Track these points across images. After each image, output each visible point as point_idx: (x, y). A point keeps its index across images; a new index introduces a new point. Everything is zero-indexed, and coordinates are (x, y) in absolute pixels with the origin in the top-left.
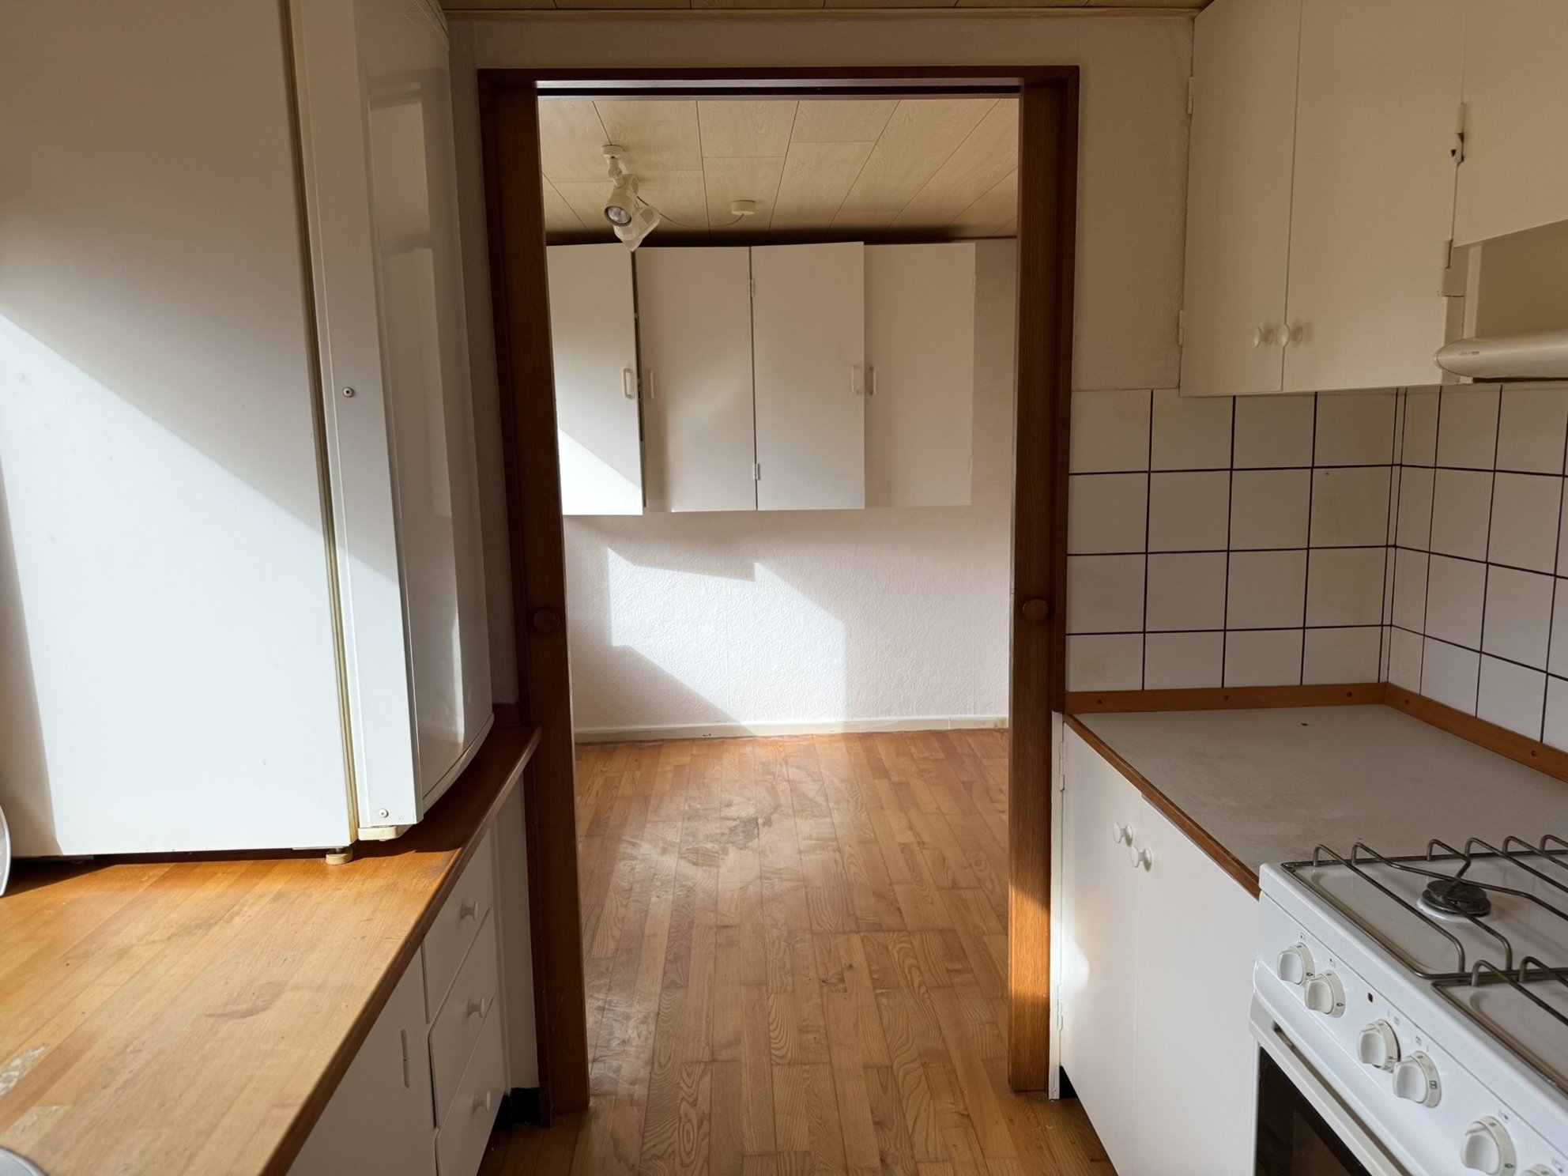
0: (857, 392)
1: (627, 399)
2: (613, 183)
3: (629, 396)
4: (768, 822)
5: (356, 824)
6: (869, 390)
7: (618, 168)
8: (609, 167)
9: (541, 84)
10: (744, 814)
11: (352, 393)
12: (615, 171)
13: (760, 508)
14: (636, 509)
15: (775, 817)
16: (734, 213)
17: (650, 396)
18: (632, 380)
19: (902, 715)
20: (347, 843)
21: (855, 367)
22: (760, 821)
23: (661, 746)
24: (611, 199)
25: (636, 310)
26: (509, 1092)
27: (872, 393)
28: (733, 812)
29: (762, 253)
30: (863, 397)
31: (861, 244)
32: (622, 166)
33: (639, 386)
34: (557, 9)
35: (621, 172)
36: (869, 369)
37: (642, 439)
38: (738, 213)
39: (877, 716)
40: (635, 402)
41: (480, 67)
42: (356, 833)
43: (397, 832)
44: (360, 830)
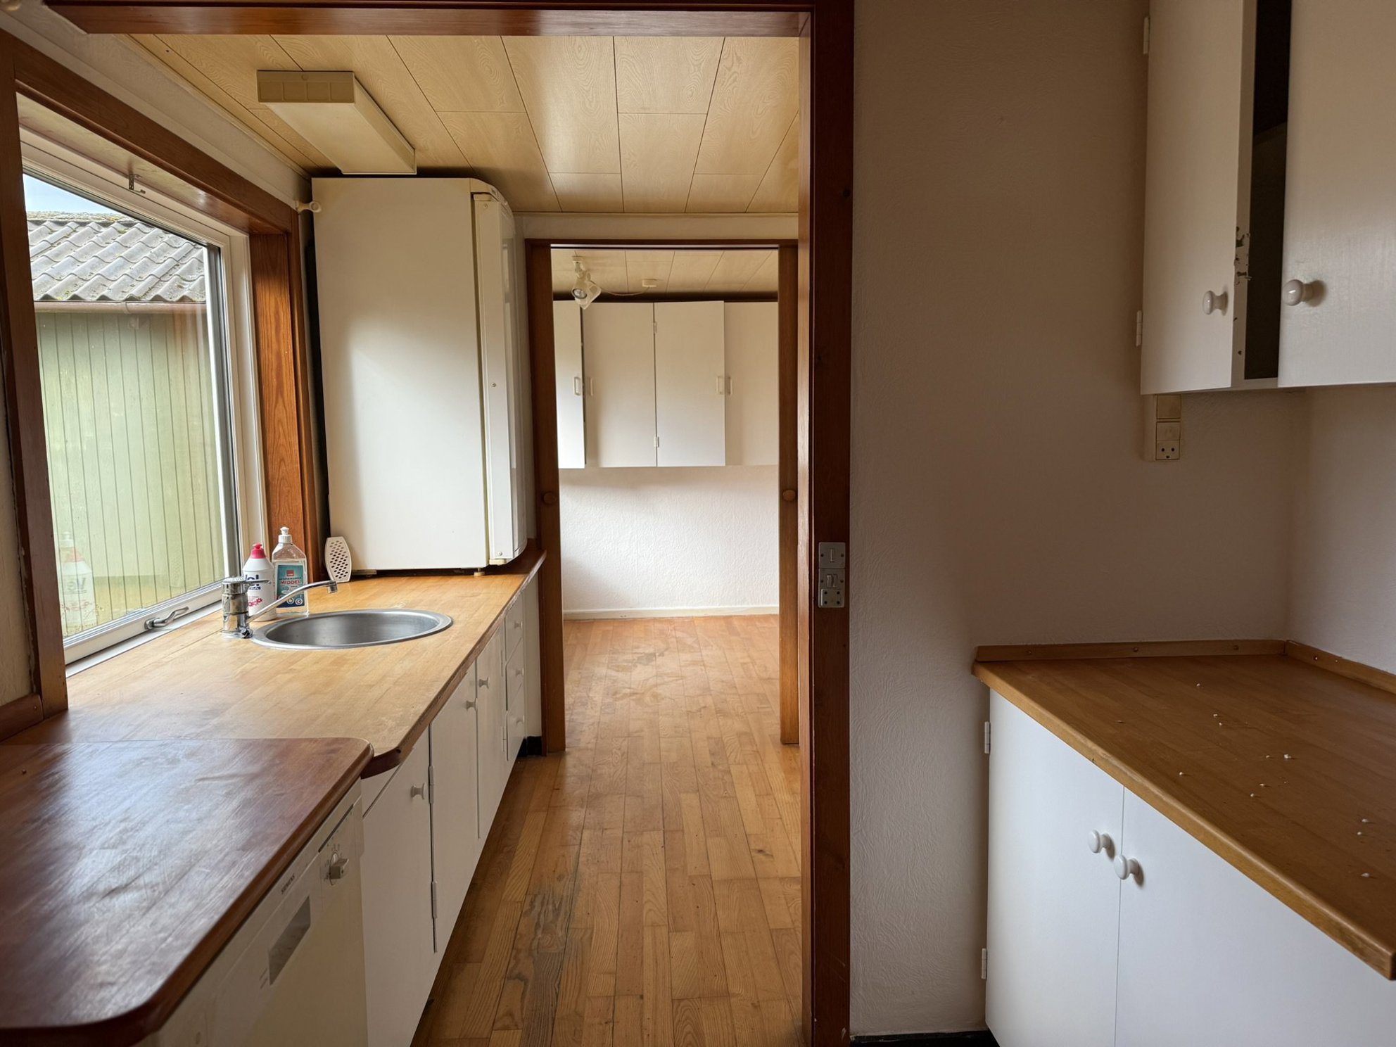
0: (721, 393)
1: (576, 396)
2: (577, 275)
3: (578, 394)
4: (662, 655)
5: (488, 558)
6: (727, 391)
7: (580, 268)
8: (575, 267)
9: (552, 245)
10: (647, 651)
11: (495, 385)
12: (578, 269)
13: (659, 466)
14: (581, 465)
15: (666, 653)
16: (644, 286)
17: (590, 394)
18: (579, 384)
19: (752, 604)
20: (484, 565)
21: (719, 377)
22: (657, 654)
23: (593, 622)
24: (577, 285)
25: (582, 341)
26: (526, 737)
27: (729, 393)
28: (641, 650)
29: (659, 306)
30: (724, 396)
31: (723, 302)
32: (582, 267)
33: (584, 387)
34: (562, 212)
35: (581, 270)
36: (727, 379)
37: (584, 421)
38: (647, 286)
39: (736, 604)
40: (581, 398)
41: (526, 238)
42: (488, 562)
43: (505, 562)
44: (490, 561)
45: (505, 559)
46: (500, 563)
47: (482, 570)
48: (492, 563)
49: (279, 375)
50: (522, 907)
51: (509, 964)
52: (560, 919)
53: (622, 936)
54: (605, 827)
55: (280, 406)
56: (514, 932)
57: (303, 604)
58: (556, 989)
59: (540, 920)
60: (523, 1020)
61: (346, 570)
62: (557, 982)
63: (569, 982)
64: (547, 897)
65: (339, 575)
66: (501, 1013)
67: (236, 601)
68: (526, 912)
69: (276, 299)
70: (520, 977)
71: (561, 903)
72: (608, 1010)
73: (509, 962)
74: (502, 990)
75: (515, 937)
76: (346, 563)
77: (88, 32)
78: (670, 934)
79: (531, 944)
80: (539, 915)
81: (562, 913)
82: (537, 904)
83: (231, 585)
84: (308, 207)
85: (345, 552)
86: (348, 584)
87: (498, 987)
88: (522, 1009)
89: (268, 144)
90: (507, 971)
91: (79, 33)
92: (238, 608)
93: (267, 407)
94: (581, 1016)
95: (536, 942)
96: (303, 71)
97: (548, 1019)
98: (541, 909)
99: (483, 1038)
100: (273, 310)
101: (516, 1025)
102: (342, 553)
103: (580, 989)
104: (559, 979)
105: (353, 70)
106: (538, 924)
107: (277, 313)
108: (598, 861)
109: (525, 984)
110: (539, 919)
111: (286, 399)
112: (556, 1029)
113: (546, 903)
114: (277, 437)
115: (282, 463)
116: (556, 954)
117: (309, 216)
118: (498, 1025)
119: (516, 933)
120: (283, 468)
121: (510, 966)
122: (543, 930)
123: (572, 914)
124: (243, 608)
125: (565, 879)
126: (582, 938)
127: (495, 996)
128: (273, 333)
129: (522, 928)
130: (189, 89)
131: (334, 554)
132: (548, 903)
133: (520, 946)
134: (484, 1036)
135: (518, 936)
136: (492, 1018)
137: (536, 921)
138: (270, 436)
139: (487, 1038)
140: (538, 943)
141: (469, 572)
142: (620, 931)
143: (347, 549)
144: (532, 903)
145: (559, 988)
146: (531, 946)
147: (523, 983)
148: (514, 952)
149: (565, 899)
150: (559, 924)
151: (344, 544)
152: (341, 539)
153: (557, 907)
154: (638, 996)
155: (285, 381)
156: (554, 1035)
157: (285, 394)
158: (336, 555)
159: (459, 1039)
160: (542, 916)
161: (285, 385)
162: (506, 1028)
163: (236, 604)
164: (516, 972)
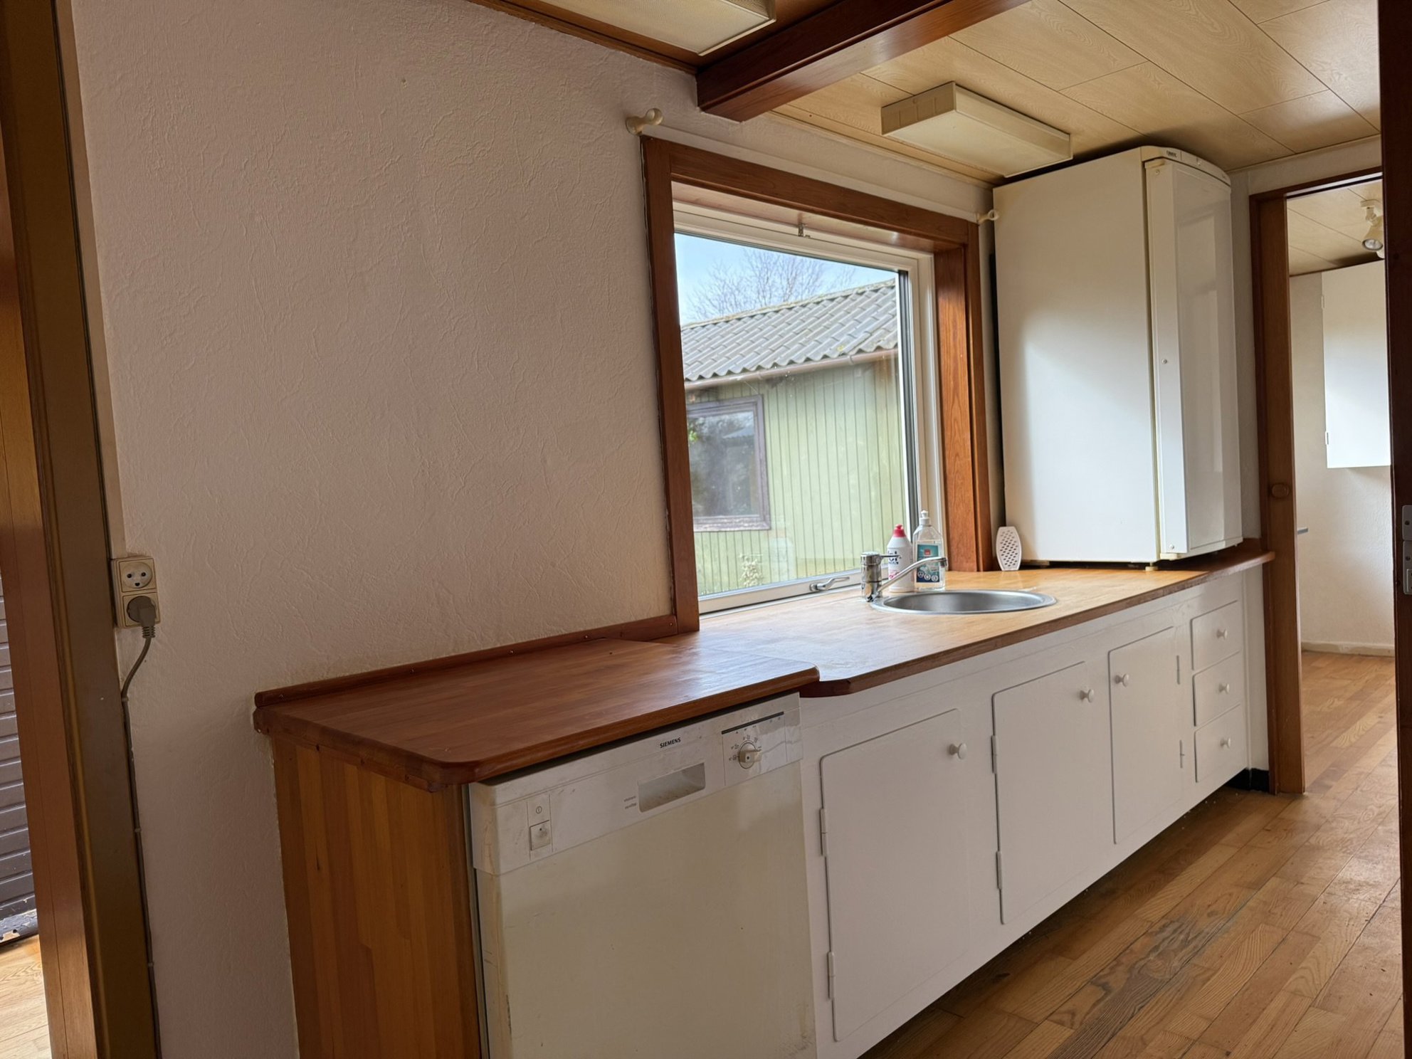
2: (1370, 224)
5: (1159, 552)
7: (1373, 213)
8: (1366, 215)
9: (1288, 195)
11: (1166, 362)
12: (1370, 216)
20: (1154, 559)
24: (1368, 235)
26: (1249, 768)
34: (1296, 154)
35: (1375, 215)
41: (1250, 194)
42: (1159, 556)
43: (1178, 557)
44: (1161, 555)
45: (1178, 554)
46: (1172, 557)
47: (1155, 564)
48: (1163, 557)
49: (955, 378)
50: (1151, 927)
51: (1100, 971)
52: (1184, 951)
53: (1247, 990)
54: (1302, 881)
55: (956, 406)
56: (1126, 946)
57: (938, 581)
58: (1134, 1011)
59: (1162, 945)
60: (1081, 1024)
61: (1015, 559)
62: (1140, 1005)
63: (1154, 1009)
64: (1184, 927)
65: (1008, 563)
66: (1063, 1009)
67: (870, 570)
68: (1152, 933)
69: (954, 308)
70: (1106, 988)
71: (1196, 937)
72: (1179, 1050)
73: (1102, 970)
74: (1080, 990)
75: (1125, 950)
76: (1016, 552)
77: (741, 121)
78: (1311, 1009)
79: (1137, 962)
80: (1164, 940)
81: (1191, 946)
82: (1170, 929)
83: (868, 557)
84: (988, 217)
85: (1015, 542)
86: (1017, 572)
87: (1077, 987)
88: (1088, 1013)
89: (937, 168)
90: (1095, 976)
91: (733, 125)
92: (871, 577)
93: (945, 408)
94: (1145, 1044)
95: (1142, 963)
96: (914, 95)
97: (1108, 1032)
98: (1171, 935)
99: (1033, 1022)
100: (951, 318)
101: (1072, 1025)
102: (1012, 542)
103: (1162, 1020)
104: (1145, 1002)
105: (953, 80)
106: (1156, 948)
107: (955, 321)
108: (1269, 911)
109: (1106, 994)
110: (1160, 943)
111: (960, 398)
112: (1111, 1044)
113: (1178, 932)
114: (953, 435)
115: (957, 458)
116: (1158, 980)
117: (991, 226)
118: (1055, 1017)
119: (1128, 947)
120: (958, 462)
121: (1101, 974)
122: (1159, 954)
123: (1202, 951)
124: (875, 577)
125: (1216, 917)
126: (1196, 976)
127: (1067, 993)
128: (951, 339)
129: (1137, 946)
130: (844, 141)
131: (1004, 542)
132: (1181, 933)
133: (1124, 960)
134: (1035, 1021)
135: (1128, 951)
136: (1053, 1009)
137: (1157, 944)
138: (947, 434)
139: (1037, 1023)
140: (1145, 964)
141: (1140, 566)
142: (1248, 984)
143: (1017, 538)
144: (1165, 926)
145: (1139, 1010)
146: (1135, 964)
147: (1104, 992)
148: (1115, 963)
149: (1203, 935)
150: (1180, 955)
151: (1016, 534)
152: (1012, 529)
153: (1189, 938)
154: (1225, 1052)
155: (960, 382)
156: (1104, 1048)
157: (960, 395)
158: (1007, 544)
159: (1011, 1013)
160: (1167, 942)
161: (960, 387)
162: (1061, 1023)
163: (870, 574)
164: (1103, 980)
